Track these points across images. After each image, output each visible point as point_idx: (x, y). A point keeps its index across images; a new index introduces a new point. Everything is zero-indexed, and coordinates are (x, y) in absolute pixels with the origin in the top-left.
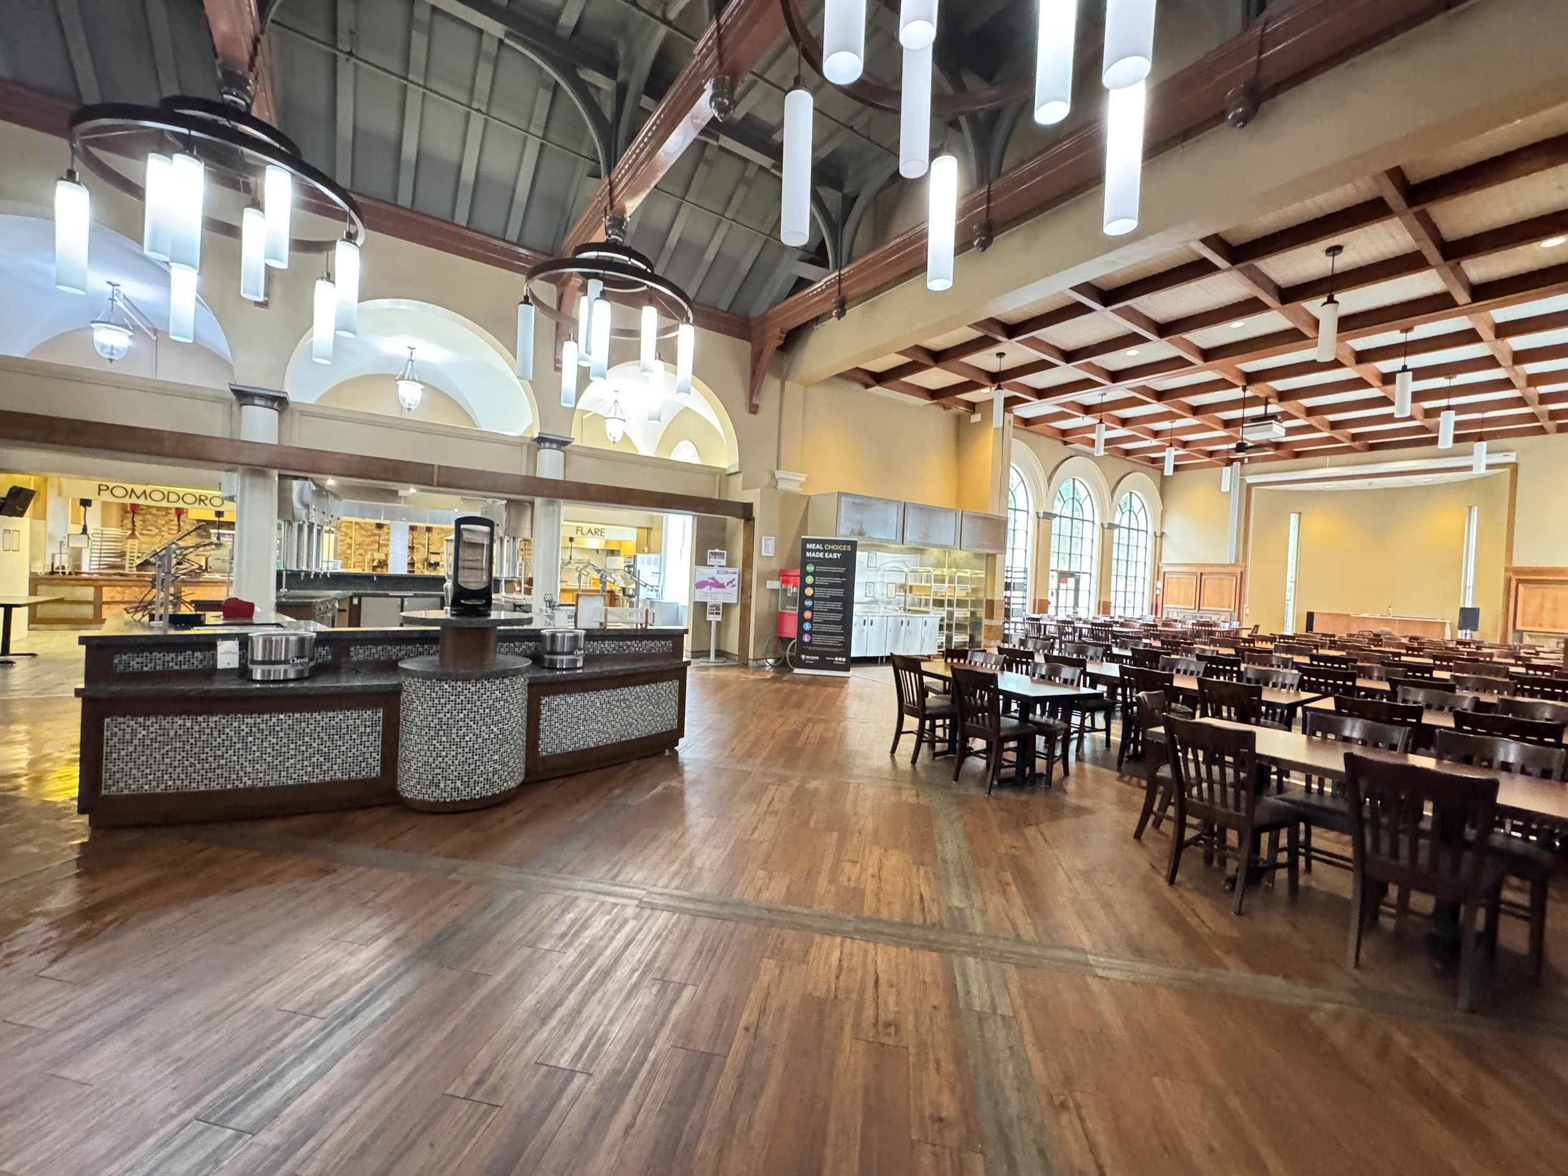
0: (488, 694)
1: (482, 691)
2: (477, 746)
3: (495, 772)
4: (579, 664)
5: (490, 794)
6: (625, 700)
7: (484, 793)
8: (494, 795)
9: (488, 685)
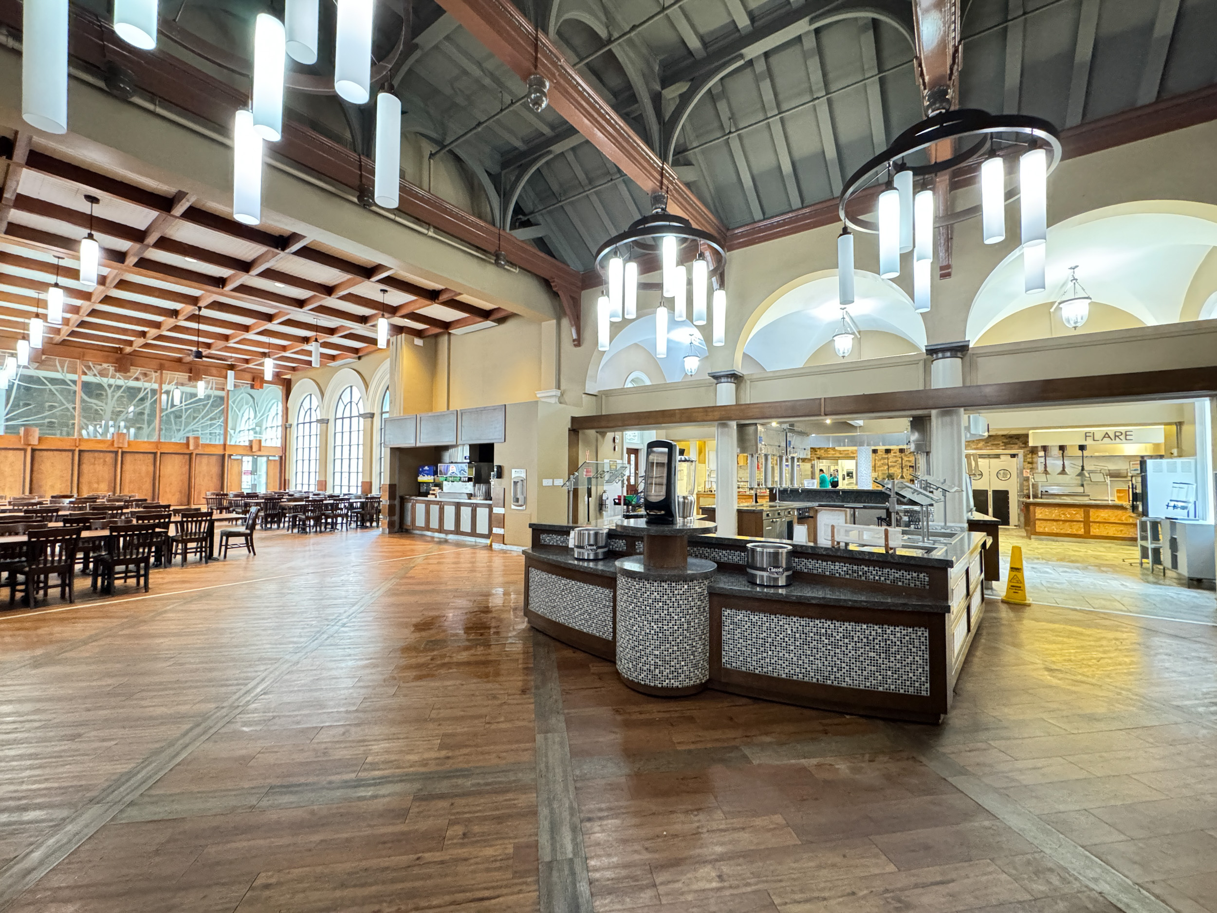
0: (648, 593)
1: (644, 590)
2: (641, 637)
3: (656, 666)
4: (782, 582)
5: (652, 684)
6: (828, 636)
7: (647, 682)
8: (655, 687)
9: (648, 586)
